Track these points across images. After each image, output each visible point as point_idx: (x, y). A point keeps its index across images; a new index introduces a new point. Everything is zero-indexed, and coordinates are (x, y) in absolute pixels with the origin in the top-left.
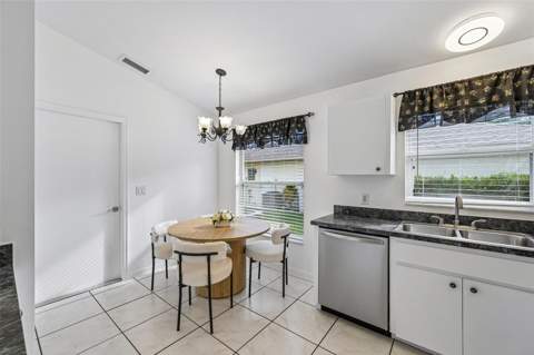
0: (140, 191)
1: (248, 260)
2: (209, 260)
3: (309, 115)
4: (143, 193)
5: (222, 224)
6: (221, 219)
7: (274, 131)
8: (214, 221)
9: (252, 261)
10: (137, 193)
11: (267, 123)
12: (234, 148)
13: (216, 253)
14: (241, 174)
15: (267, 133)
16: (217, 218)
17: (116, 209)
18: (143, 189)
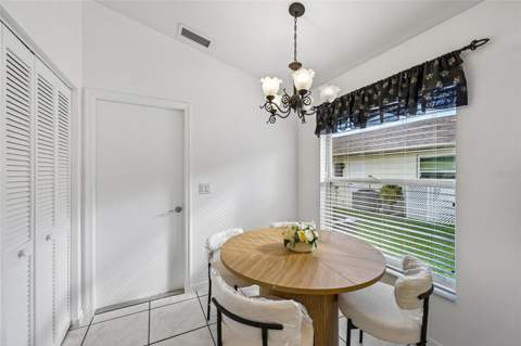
0: (203, 189)
1: (342, 323)
2: (265, 337)
3: (473, 46)
4: (207, 192)
5: (298, 248)
6: (297, 240)
7: (386, 94)
8: (286, 241)
9: (350, 326)
10: (201, 191)
11: (373, 86)
12: (318, 132)
13: (279, 327)
14: (327, 169)
15: (371, 102)
16: (290, 236)
17: (179, 210)
18: (207, 186)
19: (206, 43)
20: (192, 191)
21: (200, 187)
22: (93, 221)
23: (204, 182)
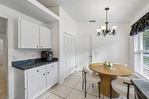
17: (91, 57)
18: (96, 52)
19: (95, 21)
20: (93, 53)
21: (95, 52)
22: (78, 56)
23: (96, 51)
